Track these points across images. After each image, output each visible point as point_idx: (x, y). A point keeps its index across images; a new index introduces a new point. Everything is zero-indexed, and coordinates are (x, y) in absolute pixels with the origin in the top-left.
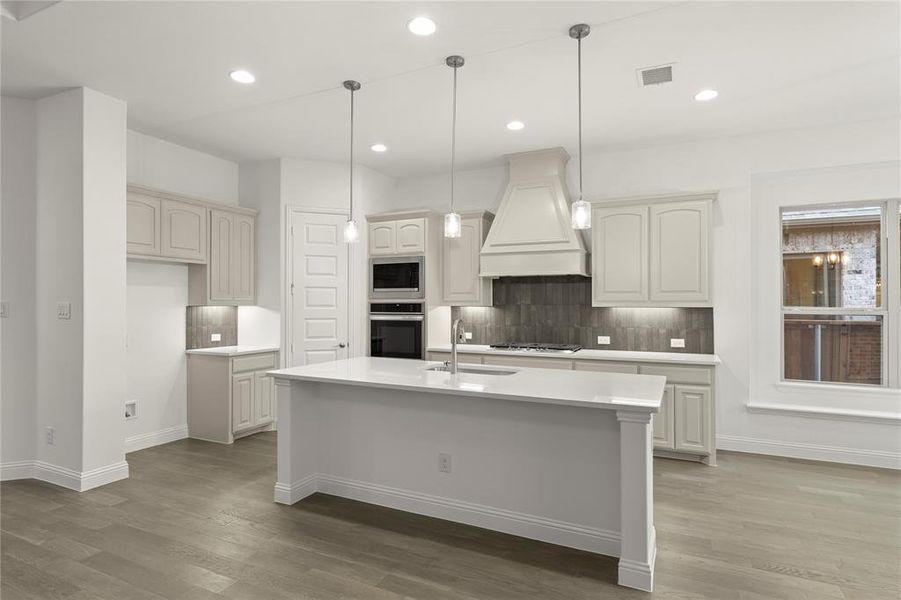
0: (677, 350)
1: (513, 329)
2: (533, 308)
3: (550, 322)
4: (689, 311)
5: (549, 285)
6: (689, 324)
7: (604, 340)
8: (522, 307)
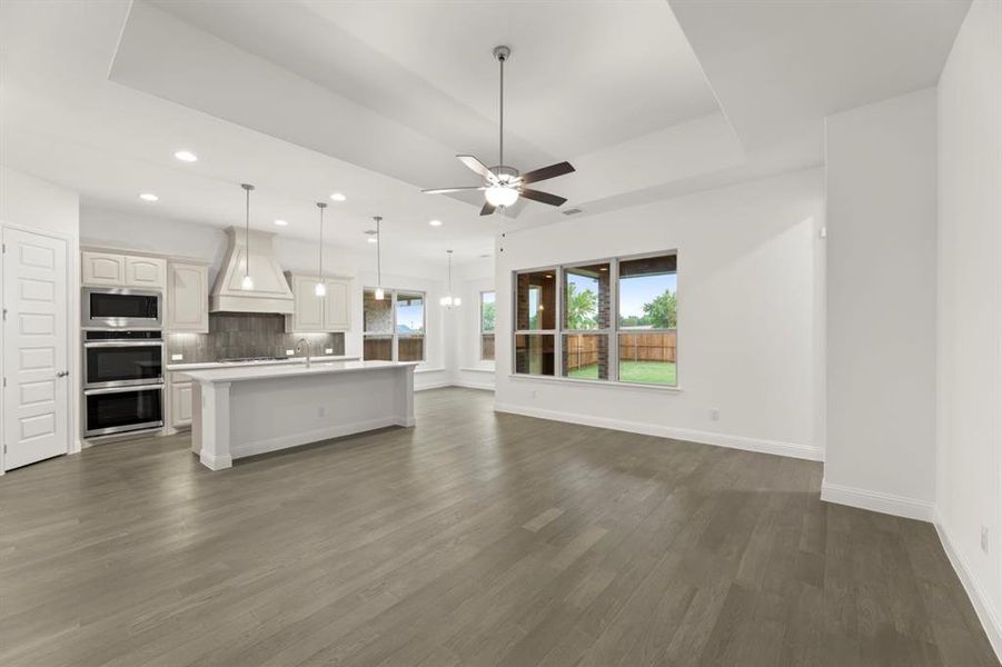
0: (329, 355)
1: (224, 349)
2: (240, 334)
3: (253, 343)
4: (334, 334)
5: (253, 319)
6: (334, 341)
7: (290, 352)
8: (231, 334)
